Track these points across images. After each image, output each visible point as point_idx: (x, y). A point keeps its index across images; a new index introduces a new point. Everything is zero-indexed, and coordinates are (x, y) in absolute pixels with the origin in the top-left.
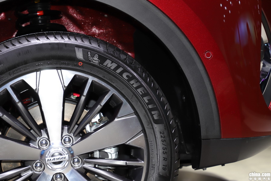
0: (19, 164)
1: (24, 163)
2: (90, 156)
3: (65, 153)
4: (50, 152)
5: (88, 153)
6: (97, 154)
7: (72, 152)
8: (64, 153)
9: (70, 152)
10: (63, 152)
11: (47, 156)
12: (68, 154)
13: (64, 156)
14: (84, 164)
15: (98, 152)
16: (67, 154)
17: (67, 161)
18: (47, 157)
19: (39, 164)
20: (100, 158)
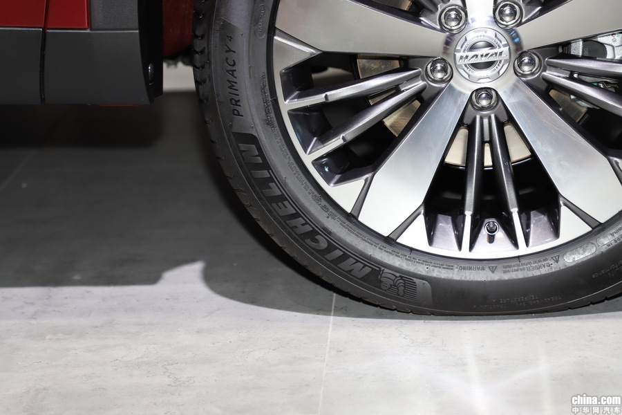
0: (396, 64)
1: (406, 63)
2: (560, 50)
3: (501, 42)
4: (466, 40)
5: (557, 45)
6: (578, 48)
7: (517, 40)
8: (499, 42)
9: (513, 39)
10: (497, 40)
11: (458, 48)
12: (507, 45)
13: (497, 50)
14: (545, 70)
15: (581, 43)
16: (505, 46)
17: (506, 61)
18: (459, 51)
19: (439, 66)
20: (584, 57)
